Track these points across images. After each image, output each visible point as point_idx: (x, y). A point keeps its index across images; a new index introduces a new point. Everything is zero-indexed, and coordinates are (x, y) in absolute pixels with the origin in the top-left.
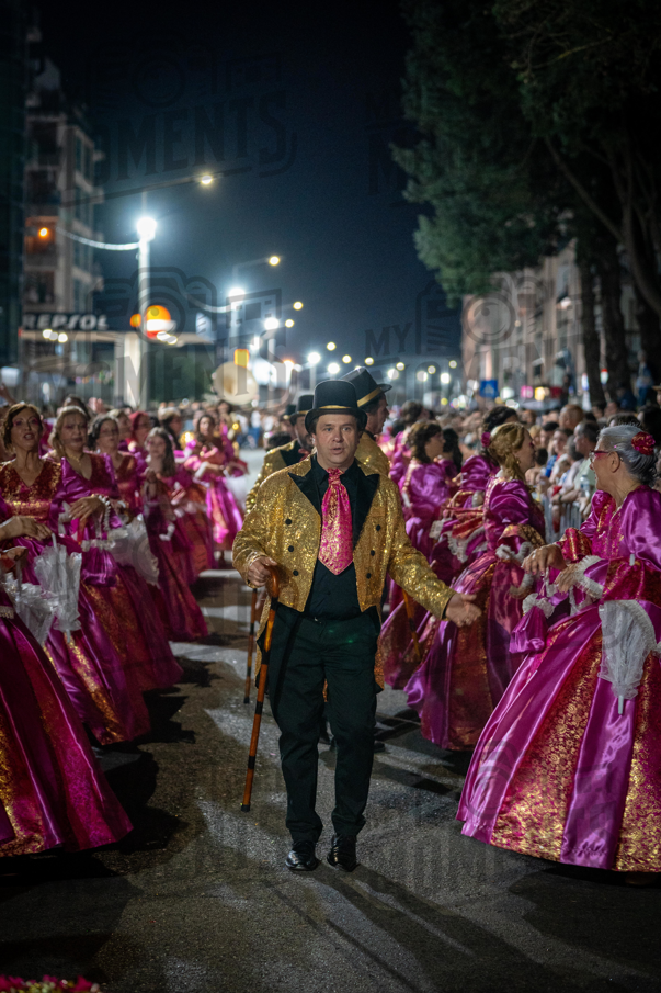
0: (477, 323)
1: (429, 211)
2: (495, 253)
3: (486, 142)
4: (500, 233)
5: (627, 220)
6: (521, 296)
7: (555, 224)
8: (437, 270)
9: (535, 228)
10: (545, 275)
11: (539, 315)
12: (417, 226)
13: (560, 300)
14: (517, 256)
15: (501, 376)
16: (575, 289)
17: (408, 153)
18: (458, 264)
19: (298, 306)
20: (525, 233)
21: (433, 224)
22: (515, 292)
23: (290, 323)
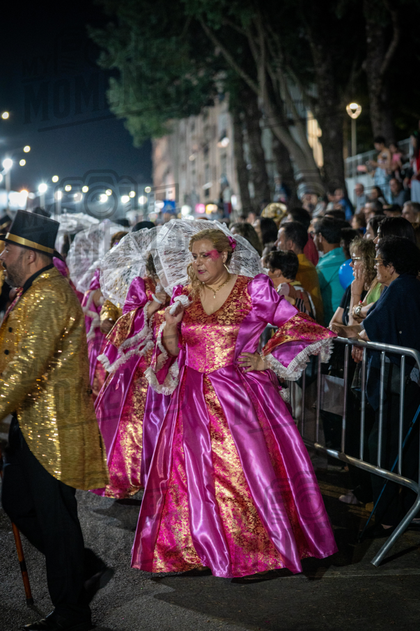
0: (163, 159)
1: (116, 73)
2: (168, 104)
3: (154, 20)
4: (171, 90)
5: (261, 77)
6: (193, 138)
7: (212, 83)
8: (125, 120)
9: (197, 86)
10: (210, 121)
11: (206, 150)
12: (107, 86)
13: (221, 139)
14: (185, 107)
15: (181, 197)
16: (230, 132)
17: (99, 32)
18: (139, 113)
19: (27, 149)
20: (189, 90)
21: (120, 84)
22: (189, 135)
23: (23, 163)
